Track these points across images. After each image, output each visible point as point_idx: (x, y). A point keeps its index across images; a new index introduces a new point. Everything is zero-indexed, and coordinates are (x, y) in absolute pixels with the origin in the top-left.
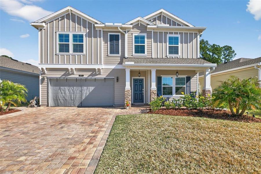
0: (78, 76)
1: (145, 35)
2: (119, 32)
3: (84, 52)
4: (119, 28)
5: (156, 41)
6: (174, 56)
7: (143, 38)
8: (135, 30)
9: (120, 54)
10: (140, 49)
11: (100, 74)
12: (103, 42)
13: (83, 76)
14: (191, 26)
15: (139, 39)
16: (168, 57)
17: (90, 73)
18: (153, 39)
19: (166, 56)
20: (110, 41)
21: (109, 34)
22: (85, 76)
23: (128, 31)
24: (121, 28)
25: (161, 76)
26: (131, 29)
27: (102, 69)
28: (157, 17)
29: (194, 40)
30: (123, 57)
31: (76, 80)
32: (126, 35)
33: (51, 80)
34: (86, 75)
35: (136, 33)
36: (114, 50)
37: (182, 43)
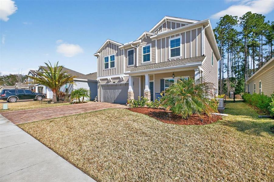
0: (112, 83)
1: (150, 45)
2: (133, 48)
3: (115, 67)
4: (131, 45)
5: (159, 48)
6: (175, 58)
7: (149, 47)
8: (144, 43)
9: (134, 64)
10: (147, 58)
11: (123, 81)
12: (124, 58)
13: (115, 82)
14: (195, 22)
15: (146, 50)
16: (170, 60)
17: (118, 80)
18: (156, 47)
19: (168, 60)
20: (128, 56)
21: (128, 50)
22: (116, 83)
23: (139, 45)
24: (133, 44)
25: (164, 78)
26: (140, 43)
27: (124, 77)
28: (162, 25)
29: (197, 37)
30: (136, 66)
31: (112, 85)
32: (138, 49)
33: (102, 86)
34: (117, 81)
35: (144, 45)
36: (131, 62)
37: (183, 43)
